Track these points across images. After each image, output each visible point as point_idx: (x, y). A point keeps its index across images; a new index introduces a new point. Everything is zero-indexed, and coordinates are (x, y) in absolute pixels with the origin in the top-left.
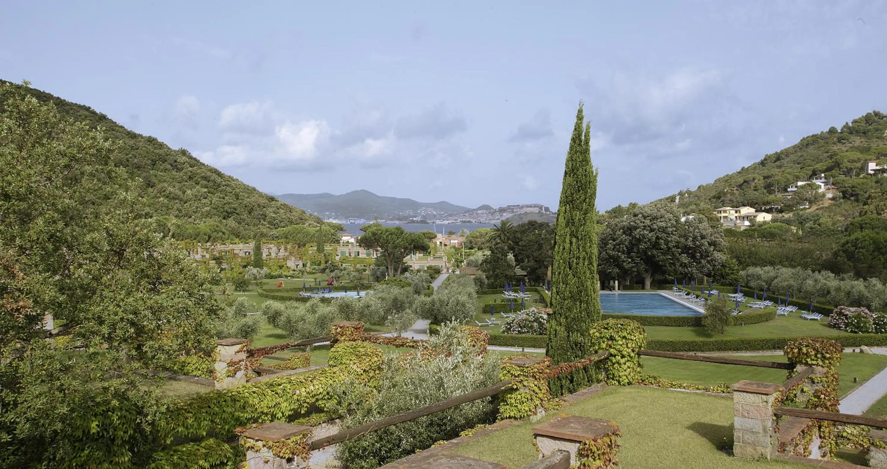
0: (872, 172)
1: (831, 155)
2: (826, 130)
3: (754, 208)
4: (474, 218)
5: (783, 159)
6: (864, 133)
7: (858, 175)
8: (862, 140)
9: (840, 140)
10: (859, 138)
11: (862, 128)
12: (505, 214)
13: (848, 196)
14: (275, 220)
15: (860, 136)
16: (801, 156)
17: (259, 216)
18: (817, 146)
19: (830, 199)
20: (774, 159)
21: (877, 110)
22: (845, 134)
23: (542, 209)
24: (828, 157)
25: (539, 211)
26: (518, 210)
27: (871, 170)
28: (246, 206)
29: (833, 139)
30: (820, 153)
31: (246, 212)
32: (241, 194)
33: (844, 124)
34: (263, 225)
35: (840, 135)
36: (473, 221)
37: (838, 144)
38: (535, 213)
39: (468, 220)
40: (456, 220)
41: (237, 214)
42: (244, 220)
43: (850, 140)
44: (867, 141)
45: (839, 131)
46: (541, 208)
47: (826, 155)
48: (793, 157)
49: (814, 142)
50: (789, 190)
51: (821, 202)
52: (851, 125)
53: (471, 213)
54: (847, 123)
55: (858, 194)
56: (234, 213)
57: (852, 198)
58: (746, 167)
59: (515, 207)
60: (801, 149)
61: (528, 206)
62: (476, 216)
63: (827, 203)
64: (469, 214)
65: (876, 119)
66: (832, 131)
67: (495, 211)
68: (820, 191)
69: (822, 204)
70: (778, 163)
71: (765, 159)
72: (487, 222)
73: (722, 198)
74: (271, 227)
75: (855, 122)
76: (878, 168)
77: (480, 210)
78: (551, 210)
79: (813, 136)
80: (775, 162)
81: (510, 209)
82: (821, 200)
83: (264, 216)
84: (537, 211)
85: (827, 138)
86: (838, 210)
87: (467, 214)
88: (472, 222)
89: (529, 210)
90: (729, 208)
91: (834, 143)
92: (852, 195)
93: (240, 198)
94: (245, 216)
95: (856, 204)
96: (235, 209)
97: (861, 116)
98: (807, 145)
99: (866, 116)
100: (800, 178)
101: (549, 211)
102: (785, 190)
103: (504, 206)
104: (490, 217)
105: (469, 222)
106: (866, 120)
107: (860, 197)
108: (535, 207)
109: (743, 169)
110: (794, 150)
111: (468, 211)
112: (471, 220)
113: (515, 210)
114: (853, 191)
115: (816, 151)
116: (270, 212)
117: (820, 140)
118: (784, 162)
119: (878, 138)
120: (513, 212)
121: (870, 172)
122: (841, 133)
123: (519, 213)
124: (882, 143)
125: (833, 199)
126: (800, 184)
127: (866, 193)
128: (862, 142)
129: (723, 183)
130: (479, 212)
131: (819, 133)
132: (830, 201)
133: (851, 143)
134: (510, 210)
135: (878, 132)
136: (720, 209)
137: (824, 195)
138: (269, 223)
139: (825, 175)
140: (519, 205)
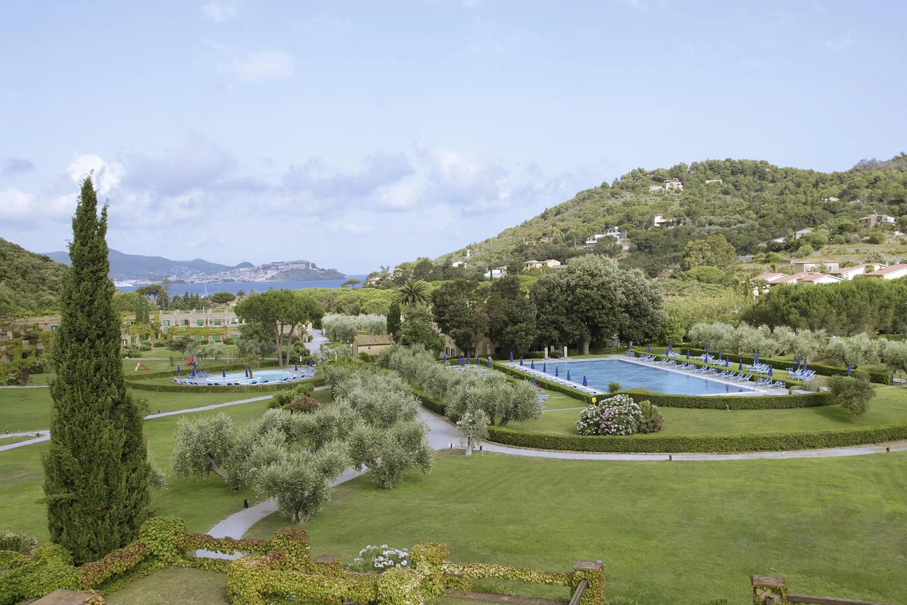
0: (658, 225)
1: (608, 209)
2: (599, 185)
3: (559, 261)
4: (236, 276)
5: (563, 213)
6: (633, 188)
7: (647, 228)
8: (632, 195)
9: (613, 195)
10: (629, 193)
11: (630, 184)
12: (269, 272)
13: (642, 248)
14: (57, 285)
15: (629, 191)
16: (581, 210)
17: (36, 280)
18: (593, 200)
19: (626, 251)
20: (555, 213)
21: (641, 167)
22: (617, 190)
23: (309, 266)
24: (605, 211)
25: (306, 268)
26: (283, 267)
27: (658, 223)
28: (17, 268)
29: (607, 194)
30: (597, 206)
31: (19, 275)
32: (9, 253)
33: (614, 179)
34: (43, 290)
35: (613, 190)
36: (236, 280)
37: (612, 198)
38: (302, 270)
39: (231, 278)
40: (216, 279)
41: (8, 278)
42: (18, 285)
43: (622, 195)
44: (636, 197)
45: (610, 186)
46: (307, 264)
47: (603, 209)
48: (571, 211)
49: (589, 196)
50: (587, 242)
51: (619, 255)
52: (619, 180)
53: (232, 271)
54: (617, 179)
55: (651, 246)
56: (5, 276)
57: (646, 250)
58: (528, 221)
59: (280, 264)
60: (578, 203)
61: (293, 263)
62: (238, 274)
63: (625, 255)
64: (231, 272)
65: (641, 175)
66: (604, 186)
67: (259, 269)
68: (618, 243)
69: (621, 256)
70: (559, 217)
71: (546, 213)
72: (250, 280)
73: (525, 252)
74: (54, 292)
75: (623, 178)
76: (663, 221)
77: (243, 267)
78: (317, 267)
79: (588, 191)
80: (556, 215)
81: (274, 265)
82: (620, 253)
83: (43, 280)
84: (304, 268)
85: (601, 193)
86: (636, 261)
87: (228, 273)
88: (234, 281)
89: (295, 266)
90: (535, 261)
91: (608, 198)
92: (646, 247)
93: (7, 258)
94: (19, 280)
95: (651, 256)
96: (5, 272)
97: (628, 173)
98: (584, 199)
99: (632, 172)
100: (596, 231)
101: (315, 267)
102: (583, 243)
103: (269, 262)
104: (254, 275)
105: (232, 280)
106: (632, 176)
107: (653, 249)
108: (301, 263)
109: (526, 222)
110: (572, 204)
111: (229, 269)
112: (234, 279)
113: (279, 267)
114: (647, 243)
115: (593, 205)
116: (48, 273)
117: (595, 195)
118: (566, 215)
119: (645, 193)
120: (278, 269)
121: (656, 225)
122: (613, 188)
123: (284, 270)
124: (649, 198)
125: (630, 251)
126: (597, 236)
127: (658, 245)
128: (632, 197)
129: (511, 237)
130: (241, 269)
131: (594, 188)
132: (627, 254)
133: (623, 198)
134: (275, 267)
135: (645, 188)
136: (527, 262)
137: (621, 247)
138: (51, 288)
139: (619, 228)
140: (283, 262)
